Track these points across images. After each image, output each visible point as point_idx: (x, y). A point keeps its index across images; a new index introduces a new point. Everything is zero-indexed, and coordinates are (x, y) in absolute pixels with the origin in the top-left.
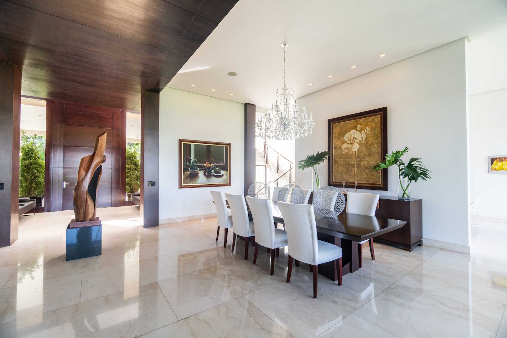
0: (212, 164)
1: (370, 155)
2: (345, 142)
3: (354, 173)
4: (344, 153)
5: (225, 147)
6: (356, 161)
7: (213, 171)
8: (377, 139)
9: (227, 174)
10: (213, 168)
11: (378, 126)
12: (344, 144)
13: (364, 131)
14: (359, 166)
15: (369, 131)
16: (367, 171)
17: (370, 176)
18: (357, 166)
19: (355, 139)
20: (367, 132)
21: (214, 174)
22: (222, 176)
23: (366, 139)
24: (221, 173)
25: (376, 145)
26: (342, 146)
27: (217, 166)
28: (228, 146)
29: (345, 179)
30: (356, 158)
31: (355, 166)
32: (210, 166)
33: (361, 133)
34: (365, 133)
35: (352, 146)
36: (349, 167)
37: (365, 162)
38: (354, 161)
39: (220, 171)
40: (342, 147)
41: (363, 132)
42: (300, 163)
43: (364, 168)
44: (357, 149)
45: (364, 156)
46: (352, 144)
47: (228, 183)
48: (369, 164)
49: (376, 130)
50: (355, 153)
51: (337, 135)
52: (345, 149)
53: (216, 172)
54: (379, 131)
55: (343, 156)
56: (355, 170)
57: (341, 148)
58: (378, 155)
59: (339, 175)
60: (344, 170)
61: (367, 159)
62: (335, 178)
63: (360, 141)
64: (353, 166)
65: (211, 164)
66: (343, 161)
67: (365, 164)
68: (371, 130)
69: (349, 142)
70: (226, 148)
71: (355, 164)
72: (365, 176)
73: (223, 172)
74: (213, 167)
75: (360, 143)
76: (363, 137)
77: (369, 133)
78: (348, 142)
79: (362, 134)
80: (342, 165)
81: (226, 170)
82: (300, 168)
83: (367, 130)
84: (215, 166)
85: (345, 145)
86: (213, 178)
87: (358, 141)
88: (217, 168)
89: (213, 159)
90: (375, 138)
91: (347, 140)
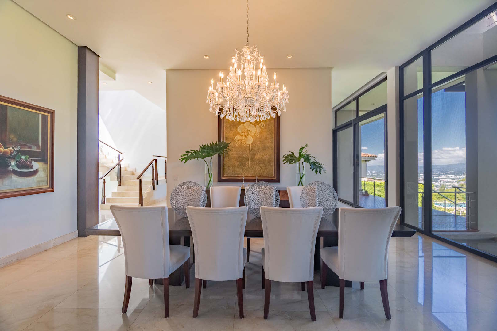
0: (11, 149)
1: (264, 149)
2: (238, 134)
3: (247, 167)
4: (236, 145)
5: (42, 115)
6: (250, 154)
7: (13, 163)
8: (271, 134)
9: (45, 170)
10: (15, 156)
11: (272, 122)
12: (237, 135)
13: (259, 125)
14: (253, 159)
15: (264, 126)
16: (261, 165)
17: (264, 169)
18: (251, 159)
19: (249, 132)
20: (261, 126)
21: (17, 169)
22: (36, 172)
23: (261, 133)
24: (32, 168)
25: (269, 140)
26: (235, 137)
27: (24, 153)
28: (49, 115)
29: (238, 173)
30: (250, 151)
31: (249, 160)
32: (4, 152)
33: (255, 126)
34: (259, 128)
35: (246, 138)
36: (242, 160)
37: (259, 156)
38: (248, 154)
39: (31, 162)
40: (235, 139)
41: (257, 126)
42: (186, 154)
43: (258, 161)
44: (251, 142)
45: (258, 149)
46: (246, 137)
47: (49, 186)
48: (263, 158)
49: (270, 126)
50: (250, 146)
51: (229, 125)
52: (238, 141)
53: (20, 165)
54: (273, 127)
55: (236, 148)
56: (248, 163)
57: (233, 139)
58: (272, 149)
59: (231, 168)
60: (237, 164)
61: (261, 153)
62: (226, 172)
63: (254, 134)
64: (247, 159)
65: (7, 148)
66: (236, 154)
67: (259, 158)
68: (266, 125)
69: (243, 134)
70: (44, 118)
71: (249, 157)
72: (259, 170)
73: (36, 165)
74: (14, 153)
75: (254, 137)
76: (258, 131)
77: (264, 127)
78: (241, 134)
79: (257, 128)
80: (234, 158)
81: (45, 161)
82: (182, 161)
83: (261, 124)
84: (18, 152)
85: (238, 137)
86: (14, 178)
87: (253, 135)
88: (23, 157)
89: (12, 136)
90: (269, 133)
91: (240, 132)
